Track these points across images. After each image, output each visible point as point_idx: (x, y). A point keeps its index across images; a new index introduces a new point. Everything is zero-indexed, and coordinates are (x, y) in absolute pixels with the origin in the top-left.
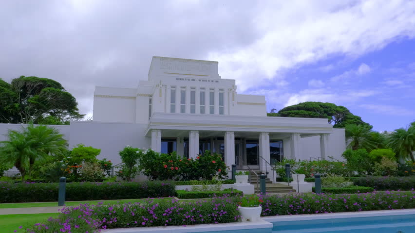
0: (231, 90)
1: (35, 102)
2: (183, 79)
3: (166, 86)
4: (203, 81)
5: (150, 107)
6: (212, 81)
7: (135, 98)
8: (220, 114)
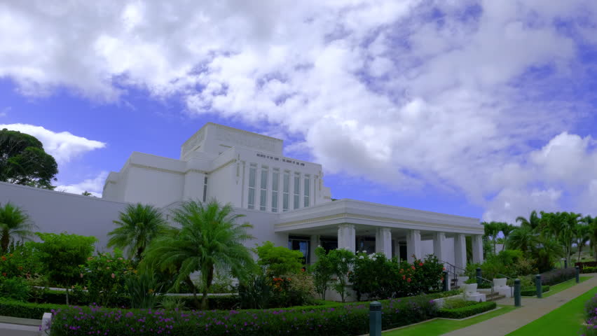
0: (317, 177)
1: (17, 163)
2: (265, 156)
3: (244, 163)
4: (288, 161)
5: (205, 187)
6: (298, 163)
7: (184, 174)
8: (305, 206)
